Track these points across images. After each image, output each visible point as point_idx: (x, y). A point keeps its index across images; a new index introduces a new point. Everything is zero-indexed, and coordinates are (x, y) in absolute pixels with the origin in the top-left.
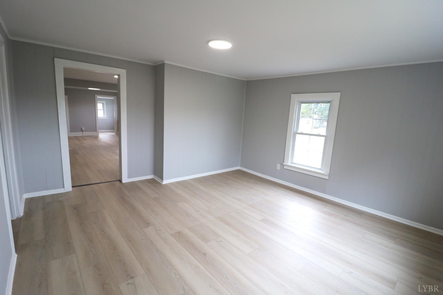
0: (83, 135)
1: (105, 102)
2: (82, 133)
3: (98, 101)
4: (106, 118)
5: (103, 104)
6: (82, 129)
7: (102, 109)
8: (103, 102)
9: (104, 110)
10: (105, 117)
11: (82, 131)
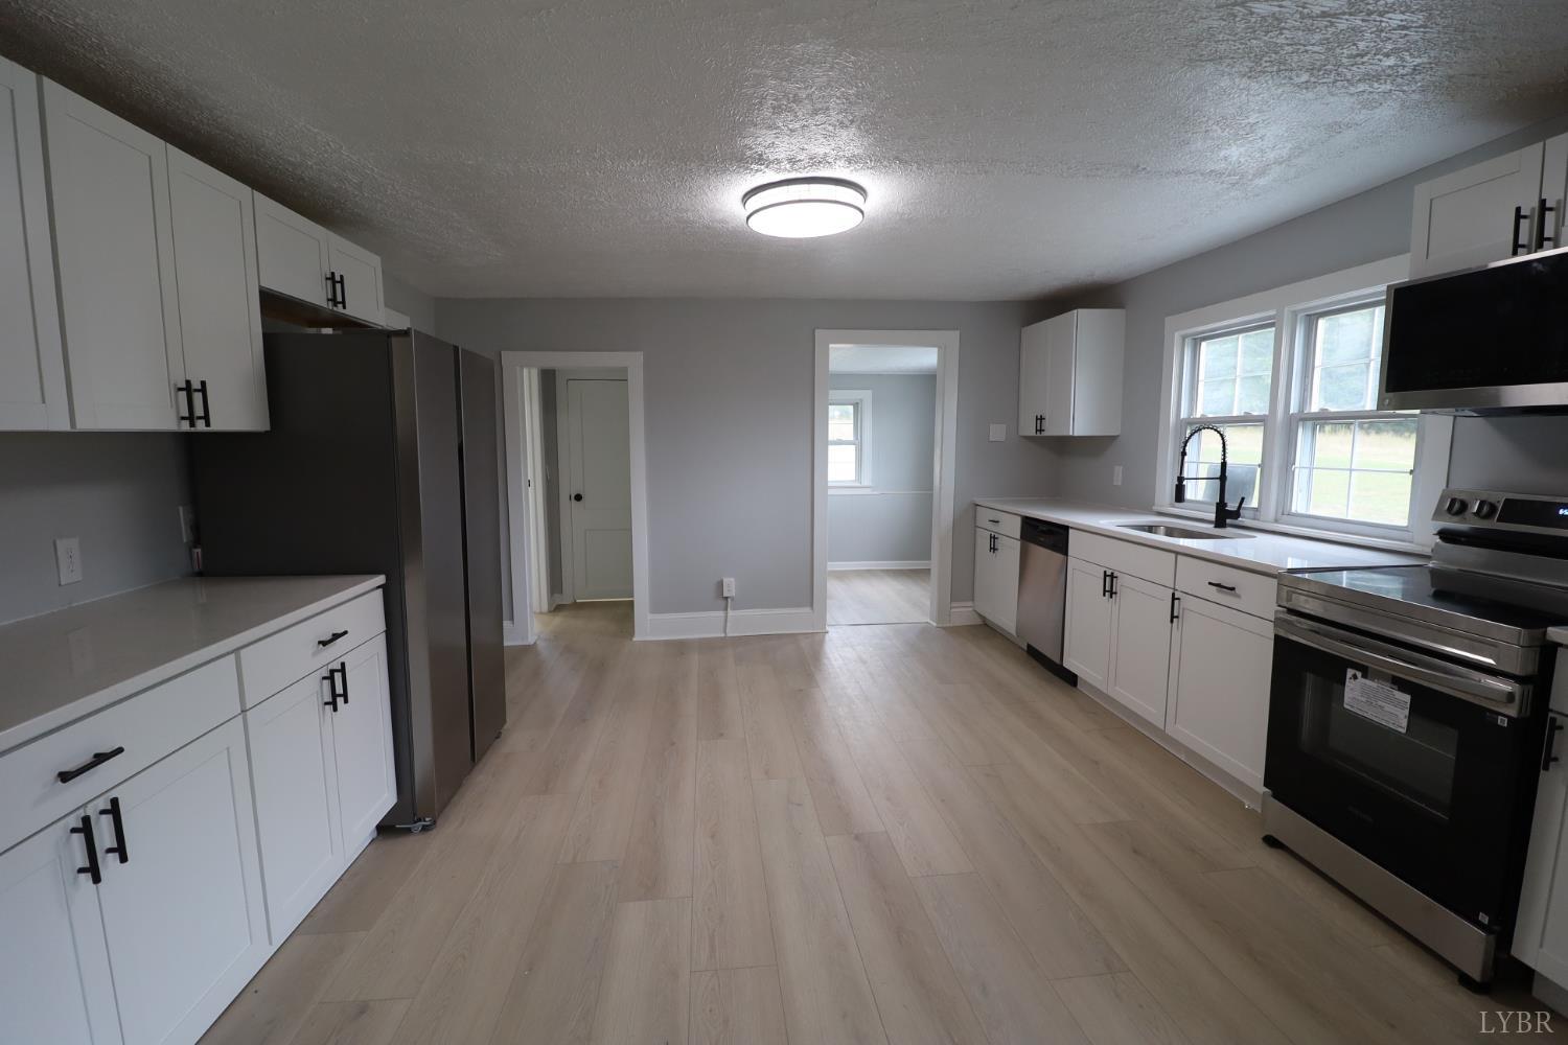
0: (725, 632)
1: (866, 396)
2: (721, 614)
3: (833, 394)
4: (868, 491)
5: (856, 405)
6: (720, 585)
7: (851, 438)
8: (856, 395)
9: (858, 443)
10: (866, 482)
11: (723, 602)
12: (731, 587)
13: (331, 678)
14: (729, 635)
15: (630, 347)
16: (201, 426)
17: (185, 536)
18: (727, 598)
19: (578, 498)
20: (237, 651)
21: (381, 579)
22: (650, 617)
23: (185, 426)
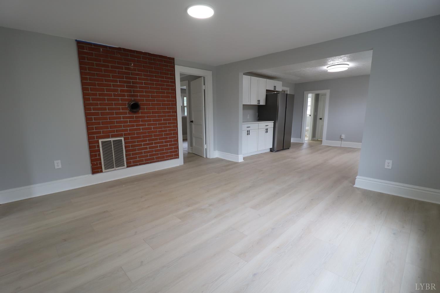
2: (341, 142)
6: (341, 136)
12: (343, 136)
13: (266, 129)
14: (342, 146)
15: (327, 89)
16: (259, 104)
17: (257, 116)
18: (342, 139)
19: (321, 119)
20: (258, 123)
21: (274, 121)
22: (325, 141)
23: (258, 104)
